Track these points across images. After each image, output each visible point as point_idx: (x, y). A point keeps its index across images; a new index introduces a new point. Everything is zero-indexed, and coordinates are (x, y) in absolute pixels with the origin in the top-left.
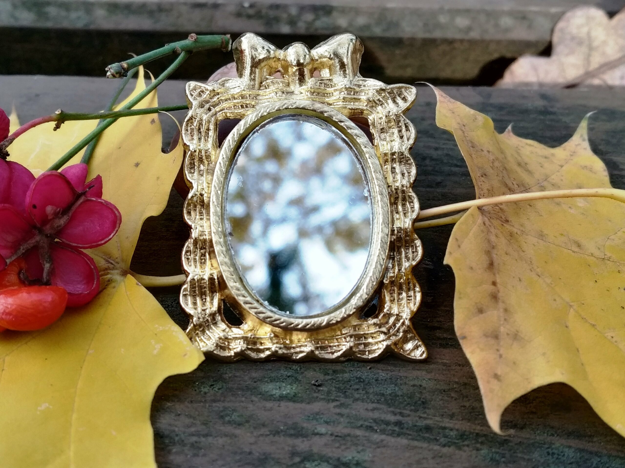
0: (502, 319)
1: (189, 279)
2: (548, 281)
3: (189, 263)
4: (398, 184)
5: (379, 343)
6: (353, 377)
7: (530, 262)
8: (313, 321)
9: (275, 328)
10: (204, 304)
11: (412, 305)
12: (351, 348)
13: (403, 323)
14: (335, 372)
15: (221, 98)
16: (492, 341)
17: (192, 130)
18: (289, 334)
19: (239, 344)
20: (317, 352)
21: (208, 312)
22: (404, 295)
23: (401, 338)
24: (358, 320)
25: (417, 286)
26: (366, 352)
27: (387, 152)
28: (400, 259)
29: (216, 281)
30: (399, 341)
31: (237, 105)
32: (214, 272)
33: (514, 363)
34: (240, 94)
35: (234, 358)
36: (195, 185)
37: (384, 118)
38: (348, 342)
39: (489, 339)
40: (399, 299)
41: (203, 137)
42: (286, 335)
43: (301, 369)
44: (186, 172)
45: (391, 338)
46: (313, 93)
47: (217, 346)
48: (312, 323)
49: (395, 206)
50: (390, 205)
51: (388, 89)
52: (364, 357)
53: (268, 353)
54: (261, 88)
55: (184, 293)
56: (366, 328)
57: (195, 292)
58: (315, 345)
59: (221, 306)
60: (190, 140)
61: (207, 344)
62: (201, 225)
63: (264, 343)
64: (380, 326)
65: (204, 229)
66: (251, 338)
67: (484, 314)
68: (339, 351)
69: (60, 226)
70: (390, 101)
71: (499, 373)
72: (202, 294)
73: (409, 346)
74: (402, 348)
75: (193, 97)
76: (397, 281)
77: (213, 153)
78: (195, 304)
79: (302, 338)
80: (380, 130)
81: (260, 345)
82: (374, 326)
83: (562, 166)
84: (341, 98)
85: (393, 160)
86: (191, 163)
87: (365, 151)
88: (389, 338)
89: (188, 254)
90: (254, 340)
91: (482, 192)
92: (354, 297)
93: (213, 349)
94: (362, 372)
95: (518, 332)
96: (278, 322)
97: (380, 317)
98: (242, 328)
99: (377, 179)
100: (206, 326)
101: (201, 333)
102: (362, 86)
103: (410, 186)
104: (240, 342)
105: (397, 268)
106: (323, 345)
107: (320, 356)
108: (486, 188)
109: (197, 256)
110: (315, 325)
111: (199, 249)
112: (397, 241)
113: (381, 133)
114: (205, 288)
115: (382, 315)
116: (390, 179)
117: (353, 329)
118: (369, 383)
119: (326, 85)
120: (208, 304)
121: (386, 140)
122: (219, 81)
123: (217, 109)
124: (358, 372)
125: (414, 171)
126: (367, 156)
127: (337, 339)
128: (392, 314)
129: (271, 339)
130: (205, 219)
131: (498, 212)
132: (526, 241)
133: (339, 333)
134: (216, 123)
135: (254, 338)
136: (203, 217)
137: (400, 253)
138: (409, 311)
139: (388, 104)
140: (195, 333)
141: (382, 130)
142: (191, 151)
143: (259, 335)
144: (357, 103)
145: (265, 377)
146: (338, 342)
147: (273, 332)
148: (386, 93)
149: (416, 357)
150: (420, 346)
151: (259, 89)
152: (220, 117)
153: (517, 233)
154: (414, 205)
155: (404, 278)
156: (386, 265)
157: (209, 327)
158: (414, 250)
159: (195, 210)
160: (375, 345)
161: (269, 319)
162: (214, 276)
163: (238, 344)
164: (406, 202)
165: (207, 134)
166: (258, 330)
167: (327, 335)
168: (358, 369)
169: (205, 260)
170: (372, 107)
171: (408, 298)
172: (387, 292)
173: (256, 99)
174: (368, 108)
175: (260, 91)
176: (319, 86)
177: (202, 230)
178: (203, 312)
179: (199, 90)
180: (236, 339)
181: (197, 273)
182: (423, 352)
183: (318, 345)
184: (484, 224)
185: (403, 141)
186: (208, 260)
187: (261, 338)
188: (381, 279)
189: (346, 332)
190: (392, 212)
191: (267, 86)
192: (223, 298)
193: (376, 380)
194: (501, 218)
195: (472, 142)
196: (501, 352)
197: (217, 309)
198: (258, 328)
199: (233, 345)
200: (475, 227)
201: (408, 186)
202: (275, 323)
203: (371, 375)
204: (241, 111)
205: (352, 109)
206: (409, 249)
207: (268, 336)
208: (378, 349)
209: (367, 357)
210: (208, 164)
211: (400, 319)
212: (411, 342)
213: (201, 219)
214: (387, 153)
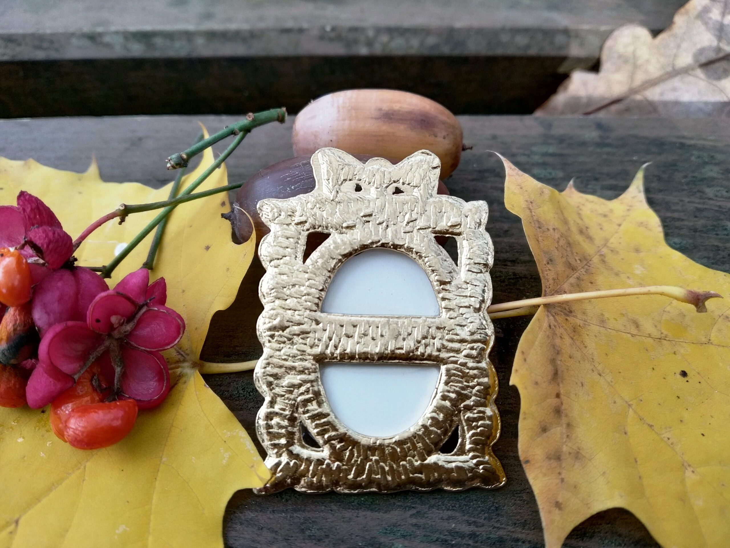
0: (565, 436)
2: (609, 378)
7: (592, 360)
16: (554, 463)
33: (575, 487)
39: (552, 461)
67: (547, 433)
69: (127, 331)
71: (560, 500)
83: (620, 225)
91: (548, 284)
95: (579, 449)
108: (552, 277)
132: (588, 333)
153: (580, 326)
184: (550, 326)
195: (539, 222)
196: (563, 476)
200: (541, 333)
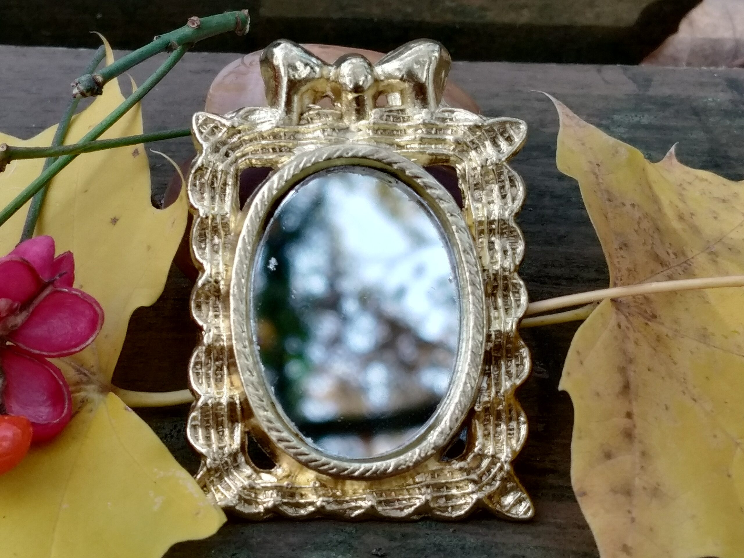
0: (638, 467)
1: (200, 403)
2: (708, 407)
3: (199, 379)
4: (497, 267)
5: (466, 495)
6: (430, 544)
7: (683, 380)
8: (375, 466)
9: (321, 475)
10: (221, 438)
11: (514, 441)
12: (427, 501)
13: (501, 469)
14: (404, 536)
15: (244, 138)
16: (622, 499)
17: (202, 185)
18: (340, 484)
19: (271, 497)
20: (380, 509)
21: (226, 450)
22: (503, 427)
23: (498, 489)
24: (438, 463)
25: (523, 414)
26: (448, 507)
27: (483, 219)
28: (499, 375)
29: (238, 406)
30: (494, 492)
31: (267, 147)
32: (235, 393)
33: (651, 530)
34: (270, 131)
35: (264, 515)
36: (207, 266)
37: (479, 169)
38: (423, 495)
39: (619, 496)
40: (496, 432)
41: (217, 196)
42: (336, 484)
43: (356, 531)
44: (194, 247)
45: (484, 489)
46: (377, 131)
47: (240, 498)
48: (374, 468)
49: (493, 297)
50: (486, 296)
51: (486, 126)
52: (446, 514)
53: (311, 509)
54: (302, 122)
55: (193, 423)
56: (448, 475)
57: (208, 421)
58: (378, 499)
59: (245, 442)
60: (199, 201)
61: (226, 497)
62: (217, 326)
63: (305, 495)
64: (468, 471)
65: (220, 331)
66: (287, 488)
67: (612, 461)
68: (411, 506)
69: (16, 325)
70: (488, 143)
71: (629, 544)
72: (219, 425)
73: (509, 500)
74: (499, 503)
75: (203, 136)
76: (494, 408)
77: (232, 219)
78: (208, 438)
79: (359, 489)
80: (473, 186)
81: (300, 496)
82: (459, 472)
84: (418, 139)
85: (491, 231)
86: (200, 235)
87: (451, 221)
88: (480, 489)
89: (198, 367)
90: (292, 491)
91: (619, 275)
92: (432, 432)
93: (234, 502)
94: (442, 537)
95: (658, 485)
96: (326, 467)
97: (469, 460)
98: (274, 473)
99: (467, 262)
100: (225, 471)
101: (218, 479)
102: (448, 120)
103: (515, 270)
104: (272, 494)
105: (493, 390)
106: (389, 498)
107: (383, 513)
108: (626, 267)
109: (210, 369)
110: (378, 472)
111: (213, 361)
112: (494, 350)
113: (475, 189)
114: (222, 416)
115: (471, 456)
116: (487, 260)
117: (430, 476)
118: (451, 552)
119: (397, 119)
120: (227, 438)
121: (481, 202)
122: (241, 113)
123: (238, 153)
124: (438, 537)
125: (521, 248)
126: (454, 228)
127: (407, 490)
128: (486, 455)
129: (315, 489)
130: (221, 316)
131: (642, 304)
132: (680, 347)
133: (410, 481)
134: (237, 174)
135: (291, 488)
136: (218, 313)
137: (499, 368)
138: (509, 450)
139: (485, 147)
140: (209, 479)
141: (477, 186)
142: (202, 218)
143: (299, 483)
144: (440, 146)
145: (307, 543)
146: (410, 495)
147: (318, 479)
148: (483, 131)
149: (518, 515)
150: (524, 499)
151: (298, 124)
152: (242, 164)
153: (667, 335)
154: (520, 297)
155: (504, 403)
156: (479, 385)
157: (228, 473)
158: (519, 363)
159: (207, 303)
160: (461, 498)
161: (313, 464)
162: (235, 399)
163: (270, 495)
164: (509, 292)
165: (224, 190)
166: (296, 476)
167: (394, 484)
168: (436, 532)
169: (222, 376)
170: (463, 151)
171: (509, 432)
172: (480, 423)
173: (295, 139)
174: (457, 154)
175: (300, 127)
176: (386, 120)
177: (218, 334)
178: (220, 451)
179: (212, 125)
180: (266, 488)
181: (211, 395)
182: (529, 509)
183: (382, 499)
184: (619, 326)
185: (506, 204)
186: (225, 377)
187: (301, 488)
188: (472, 406)
189: (420, 480)
190: (488, 308)
191: (310, 120)
192: (247, 430)
193: (463, 548)
194: (646, 312)
195: (608, 191)
196: (634, 514)
197: (239, 447)
198: (296, 473)
199: (261, 497)
200: (606, 332)
201: (512, 268)
202: (322, 468)
203: (455, 541)
204: (272, 156)
205: (432, 154)
206: (511, 361)
207: (311, 486)
208: (465, 504)
209: (450, 515)
210: (226, 235)
211: (497, 463)
212: (512, 493)
213: (216, 316)
214: (483, 221)
